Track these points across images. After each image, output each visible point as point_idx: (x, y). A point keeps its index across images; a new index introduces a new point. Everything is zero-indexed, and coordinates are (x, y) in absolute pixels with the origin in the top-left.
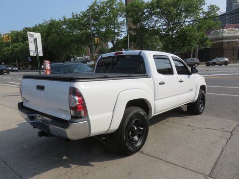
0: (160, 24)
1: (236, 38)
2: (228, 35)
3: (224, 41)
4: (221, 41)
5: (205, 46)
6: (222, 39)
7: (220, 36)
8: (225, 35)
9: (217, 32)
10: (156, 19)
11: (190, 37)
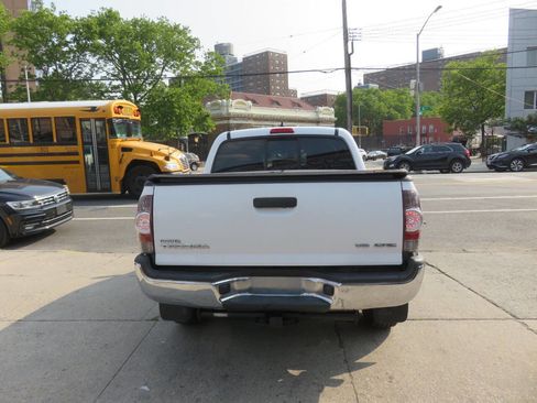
0: (104, 74)
1: (249, 119)
2: (238, 111)
3: (231, 122)
4: (225, 122)
5: (204, 130)
6: (228, 119)
7: (224, 112)
8: (232, 111)
9: (217, 104)
10: (93, 60)
11: (179, 108)
